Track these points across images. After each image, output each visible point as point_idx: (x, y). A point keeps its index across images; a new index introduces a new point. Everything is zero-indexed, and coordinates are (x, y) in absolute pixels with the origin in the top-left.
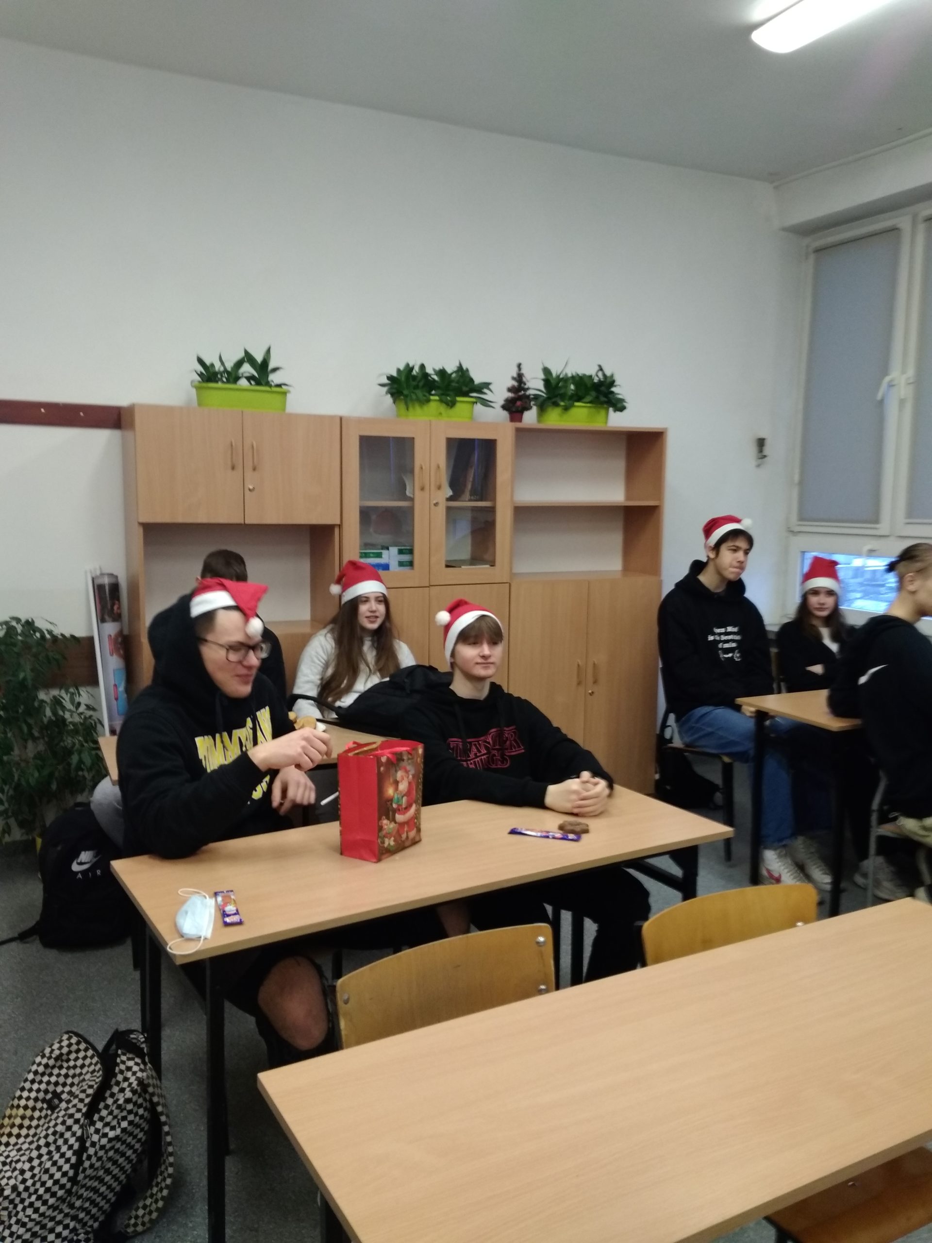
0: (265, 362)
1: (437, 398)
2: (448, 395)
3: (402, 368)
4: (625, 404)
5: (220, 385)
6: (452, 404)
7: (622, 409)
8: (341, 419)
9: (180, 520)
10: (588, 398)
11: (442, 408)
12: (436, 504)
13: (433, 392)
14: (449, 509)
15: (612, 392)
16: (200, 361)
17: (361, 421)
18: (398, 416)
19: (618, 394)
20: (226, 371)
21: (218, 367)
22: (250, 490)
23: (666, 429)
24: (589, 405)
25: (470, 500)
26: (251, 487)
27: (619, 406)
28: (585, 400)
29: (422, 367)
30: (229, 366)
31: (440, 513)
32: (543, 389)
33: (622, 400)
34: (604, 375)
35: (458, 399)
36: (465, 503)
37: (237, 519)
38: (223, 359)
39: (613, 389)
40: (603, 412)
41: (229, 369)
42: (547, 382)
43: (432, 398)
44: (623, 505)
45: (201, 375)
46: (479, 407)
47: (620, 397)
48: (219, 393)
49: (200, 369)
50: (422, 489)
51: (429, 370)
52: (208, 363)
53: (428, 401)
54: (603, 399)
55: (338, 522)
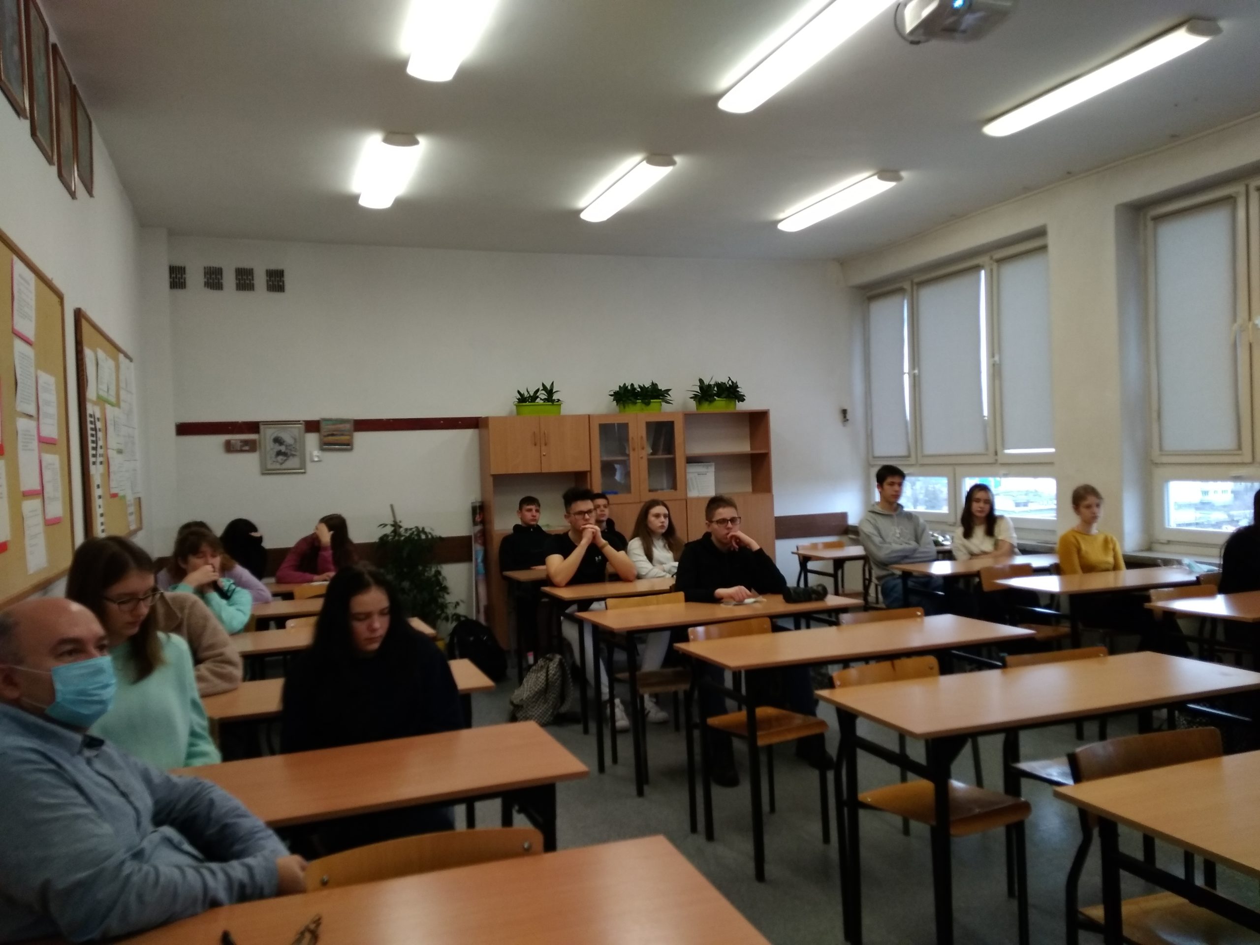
0: (552, 390)
1: (640, 401)
2: (646, 399)
3: (622, 386)
4: (744, 398)
5: (527, 403)
6: (648, 404)
7: (743, 400)
8: (589, 416)
9: (510, 472)
10: (724, 395)
11: (643, 406)
12: (642, 458)
13: (639, 398)
14: (650, 461)
15: (738, 391)
16: (519, 392)
17: (600, 416)
18: (620, 411)
19: (741, 392)
20: (530, 396)
21: (526, 395)
22: (544, 455)
23: (769, 410)
24: (725, 399)
25: (662, 454)
26: (544, 454)
27: (741, 398)
28: (723, 396)
29: (632, 385)
30: (532, 394)
31: (644, 464)
32: (699, 391)
33: (744, 396)
34: (732, 382)
35: (652, 401)
36: (660, 456)
37: (538, 471)
38: (529, 390)
39: (738, 389)
40: (733, 402)
41: (532, 395)
42: (701, 388)
43: (638, 401)
44: (749, 453)
45: (519, 399)
46: (664, 404)
47: (742, 394)
48: (527, 408)
49: (519, 396)
50: (634, 450)
51: (636, 386)
52: (522, 393)
53: (635, 403)
54: (731, 395)
55: (589, 469)
